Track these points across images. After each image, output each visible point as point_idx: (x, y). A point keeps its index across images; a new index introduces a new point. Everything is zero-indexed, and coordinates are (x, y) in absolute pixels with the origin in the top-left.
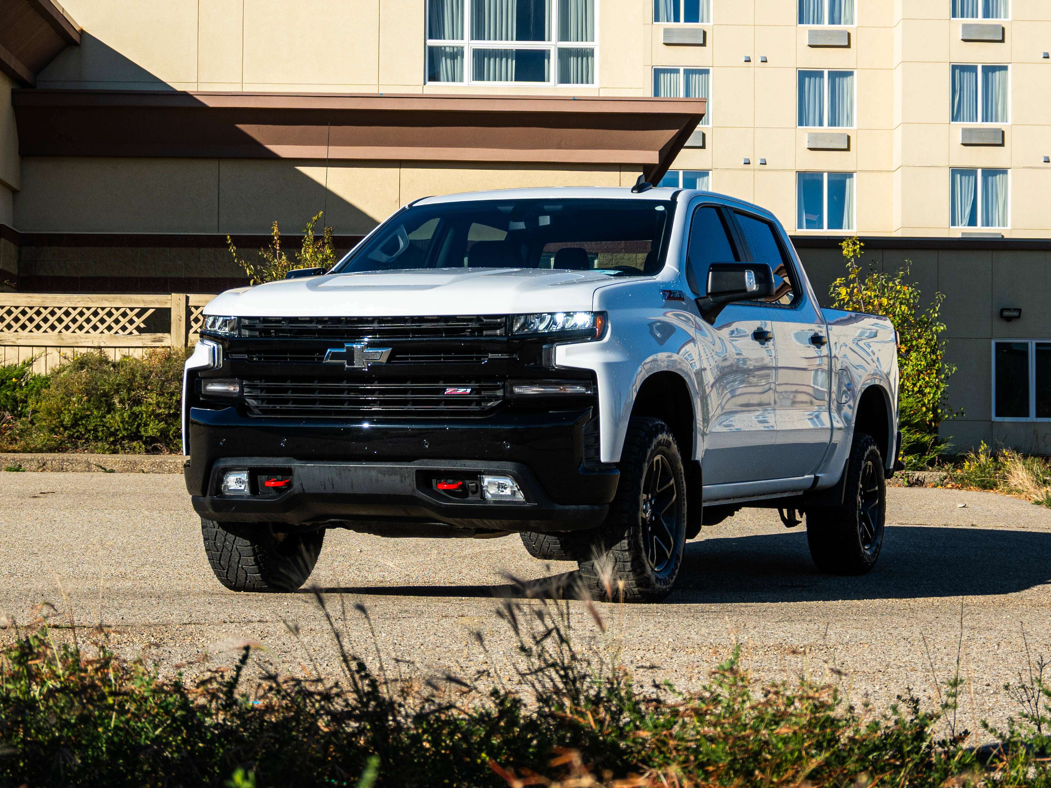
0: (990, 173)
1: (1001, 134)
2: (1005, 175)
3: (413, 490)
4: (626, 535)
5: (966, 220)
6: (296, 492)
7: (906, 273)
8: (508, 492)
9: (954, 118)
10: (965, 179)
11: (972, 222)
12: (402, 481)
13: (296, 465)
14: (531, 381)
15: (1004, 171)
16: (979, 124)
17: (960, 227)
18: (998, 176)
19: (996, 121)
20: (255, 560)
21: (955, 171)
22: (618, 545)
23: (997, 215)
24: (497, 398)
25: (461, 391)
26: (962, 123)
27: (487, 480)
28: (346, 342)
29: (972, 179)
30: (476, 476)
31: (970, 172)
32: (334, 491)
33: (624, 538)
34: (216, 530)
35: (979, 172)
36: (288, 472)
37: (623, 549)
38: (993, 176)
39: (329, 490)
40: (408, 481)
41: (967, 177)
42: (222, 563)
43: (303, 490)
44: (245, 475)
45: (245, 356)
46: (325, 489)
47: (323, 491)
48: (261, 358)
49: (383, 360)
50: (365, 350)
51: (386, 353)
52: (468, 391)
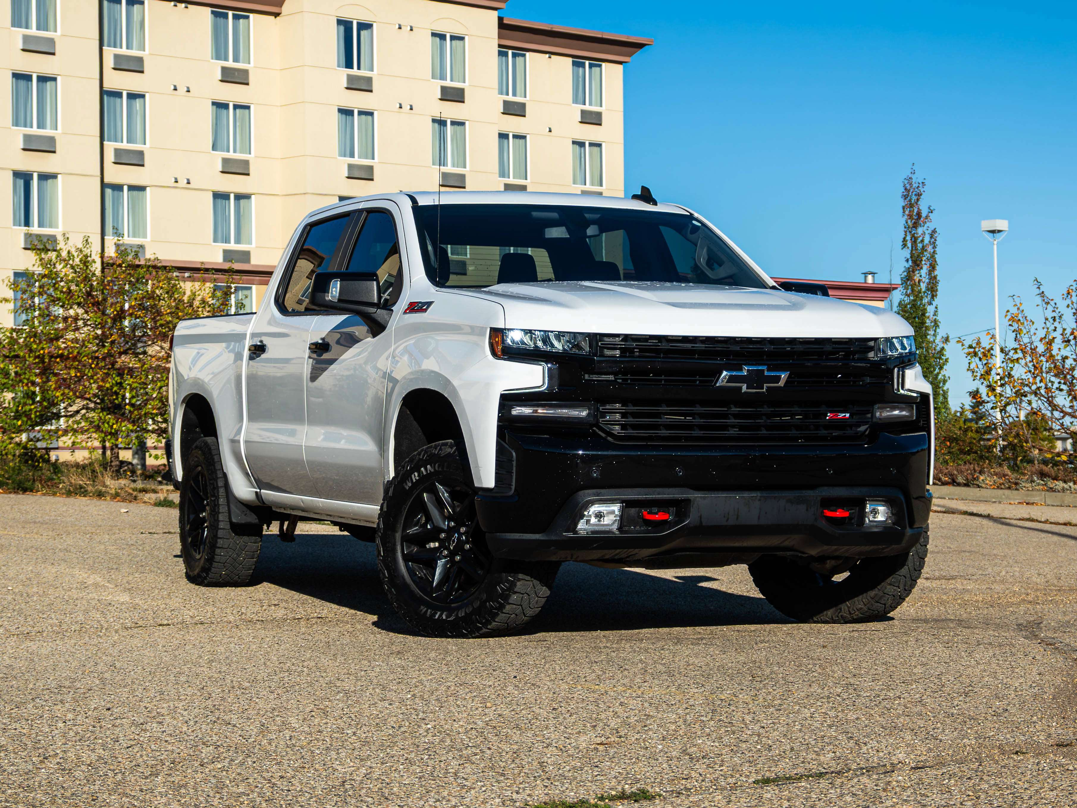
3: (816, 519)
8: (881, 517)
12: (807, 511)
13: (694, 495)
24: (866, 422)
25: (841, 415)
27: (867, 507)
30: (861, 503)
36: (685, 504)
40: (813, 510)
43: (701, 522)
44: (616, 508)
45: (611, 377)
46: (727, 520)
47: (725, 523)
48: (627, 380)
49: (781, 384)
50: (766, 373)
51: (784, 376)
52: (848, 415)
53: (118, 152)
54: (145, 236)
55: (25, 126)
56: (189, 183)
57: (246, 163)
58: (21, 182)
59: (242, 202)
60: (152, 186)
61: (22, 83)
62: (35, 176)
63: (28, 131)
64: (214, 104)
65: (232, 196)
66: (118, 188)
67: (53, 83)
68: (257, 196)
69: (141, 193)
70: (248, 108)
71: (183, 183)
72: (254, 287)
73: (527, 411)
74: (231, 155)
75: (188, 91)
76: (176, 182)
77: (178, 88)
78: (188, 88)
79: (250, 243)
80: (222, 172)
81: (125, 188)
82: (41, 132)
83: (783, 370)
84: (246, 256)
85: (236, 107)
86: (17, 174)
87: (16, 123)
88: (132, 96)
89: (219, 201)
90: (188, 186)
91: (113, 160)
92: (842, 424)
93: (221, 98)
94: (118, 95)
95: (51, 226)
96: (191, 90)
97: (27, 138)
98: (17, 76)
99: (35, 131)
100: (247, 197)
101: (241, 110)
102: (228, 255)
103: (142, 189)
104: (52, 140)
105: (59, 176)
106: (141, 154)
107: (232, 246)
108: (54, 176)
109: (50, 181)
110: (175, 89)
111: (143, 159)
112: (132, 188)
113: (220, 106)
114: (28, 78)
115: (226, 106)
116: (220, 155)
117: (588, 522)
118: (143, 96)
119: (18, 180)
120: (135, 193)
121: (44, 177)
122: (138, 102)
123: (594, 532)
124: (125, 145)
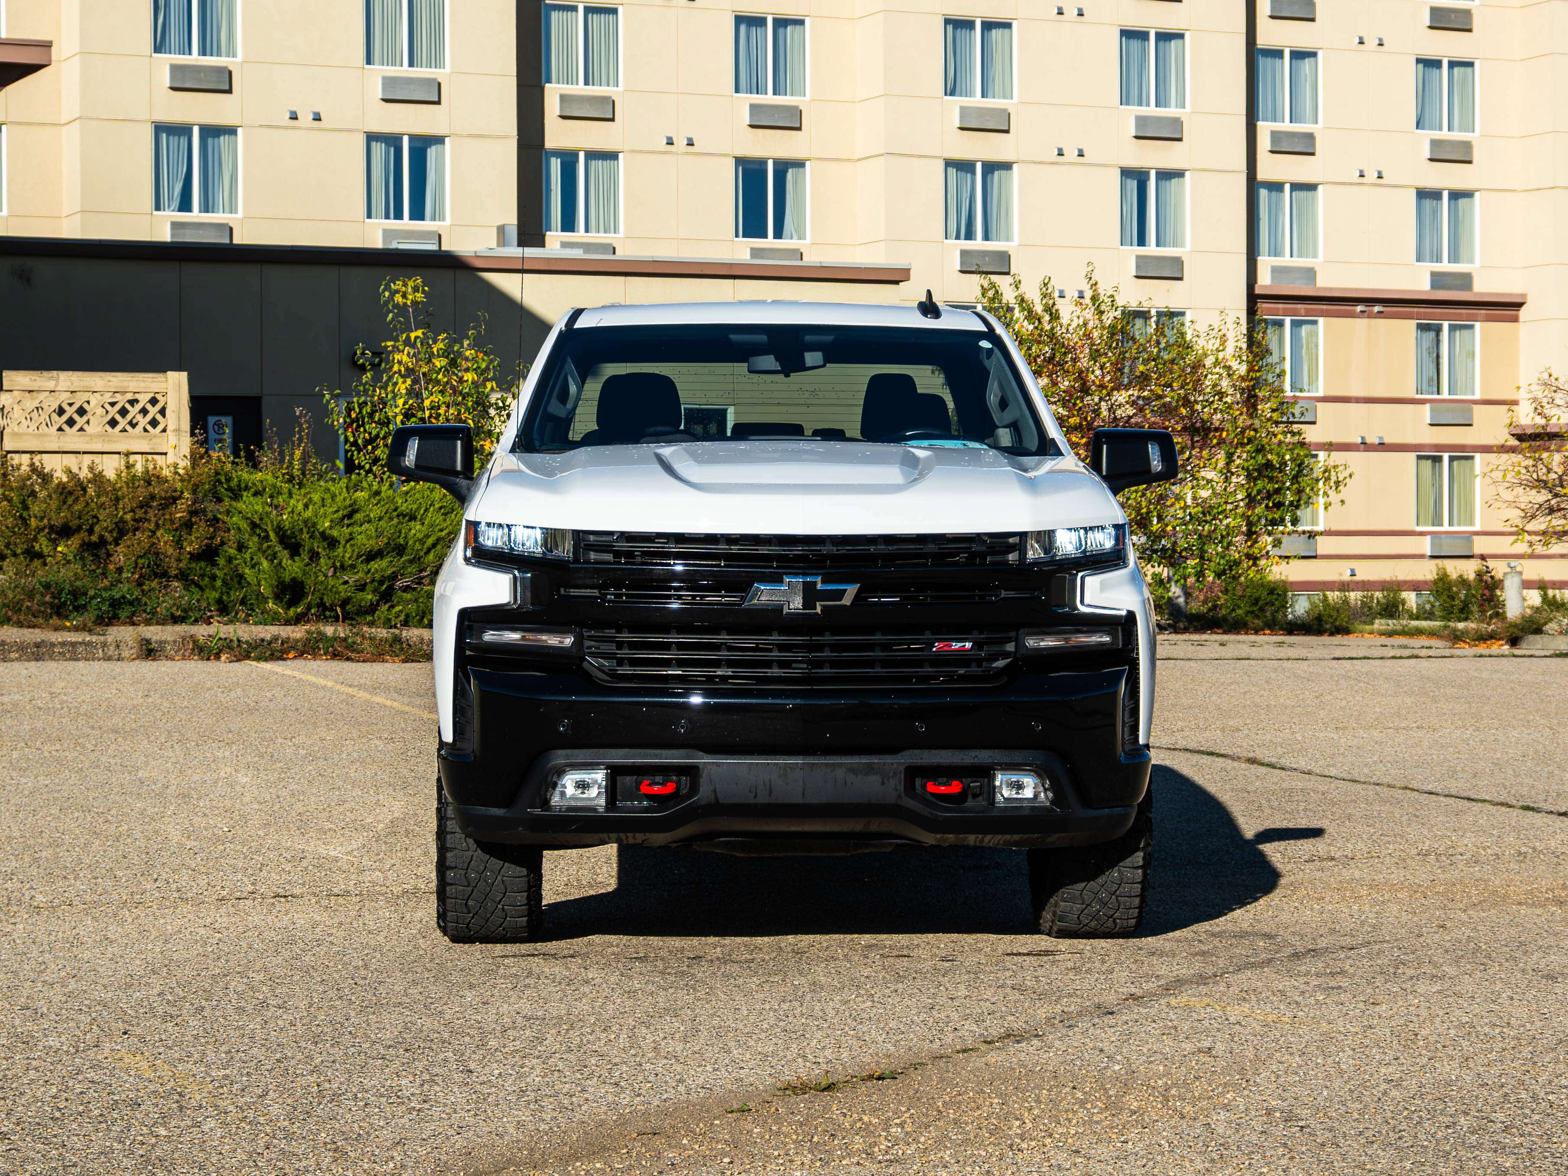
0: (211, 132)
1: (227, 76)
2: (232, 137)
3: (899, 797)
4: (1142, 845)
5: (176, 203)
6: (703, 803)
7: (479, 332)
8: (1028, 793)
9: (158, 49)
10: (174, 140)
11: (185, 205)
12: (883, 783)
13: (703, 760)
14: (1044, 628)
15: (231, 131)
16: (195, 58)
17: (167, 213)
18: (222, 138)
19: (219, 54)
20: (528, 898)
21: (160, 129)
22: (1129, 859)
23: (222, 196)
24: (1006, 655)
25: (956, 646)
26: (167, 56)
27: (1000, 779)
28: (787, 574)
29: (184, 141)
30: (986, 773)
31: (182, 130)
32: (772, 800)
33: (1138, 849)
34: (470, 853)
35: (196, 131)
36: (692, 771)
37: (1136, 865)
38: (214, 137)
39: (762, 799)
40: (892, 783)
41: (176, 138)
42: (471, 903)
43: (717, 798)
44: (600, 776)
45: (595, 592)
46: (755, 797)
47: (751, 801)
48: (620, 596)
49: (847, 601)
50: (819, 586)
51: (851, 590)
52: (968, 645)
53: (1276, 136)
54: (1315, 256)
55: (1140, 104)
56: (1380, 177)
57: (1467, 146)
58: (1133, 185)
59: (1462, 202)
60: (1327, 183)
61: (1135, 44)
62: (1153, 174)
63: (1143, 111)
64: (1419, 61)
65: (1445, 195)
66: (1276, 187)
67: (1179, 42)
68: (1483, 192)
69: (1310, 193)
70: (1471, 64)
71: (1371, 177)
72: (1478, 325)
73: (513, 636)
74: (1444, 134)
75: (1381, 45)
76: (1362, 176)
77: (1365, 40)
78: (1380, 40)
79: (1471, 261)
80: (1431, 160)
81: (1287, 187)
82: (1162, 112)
83: (850, 581)
84: (1465, 280)
85: (1452, 64)
86: (1126, 173)
87: (1125, 100)
88: (1298, 55)
89: (1428, 203)
90: (1380, 181)
91: (1269, 147)
92: (961, 659)
93: (1430, 53)
94: (1277, 54)
95: (1175, 245)
96: (1385, 42)
97: (1141, 121)
98: (1127, 34)
99: (1151, 110)
100: (1468, 194)
101: (1462, 69)
102: (1438, 280)
103: (1311, 187)
104: (1177, 123)
105: (1187, 174)
106: (1310, 137)
107: (1445, 266)
108: (1179, 174)
109: (1174, 181)
110: (1361, 42)
111: (1313, 145)
112: (1296, 187)
113: (1429, 64)
114: (1143, 36)
115: (1437, 64)
116: (1427, 135)
117: (563, 794)
118: (1314, 55)
119: (1129, 181)
120: (1302, 194)
121: (1166, 175)
122: (1307, 63)
123: (570, 809)
124: (1286, 126)
